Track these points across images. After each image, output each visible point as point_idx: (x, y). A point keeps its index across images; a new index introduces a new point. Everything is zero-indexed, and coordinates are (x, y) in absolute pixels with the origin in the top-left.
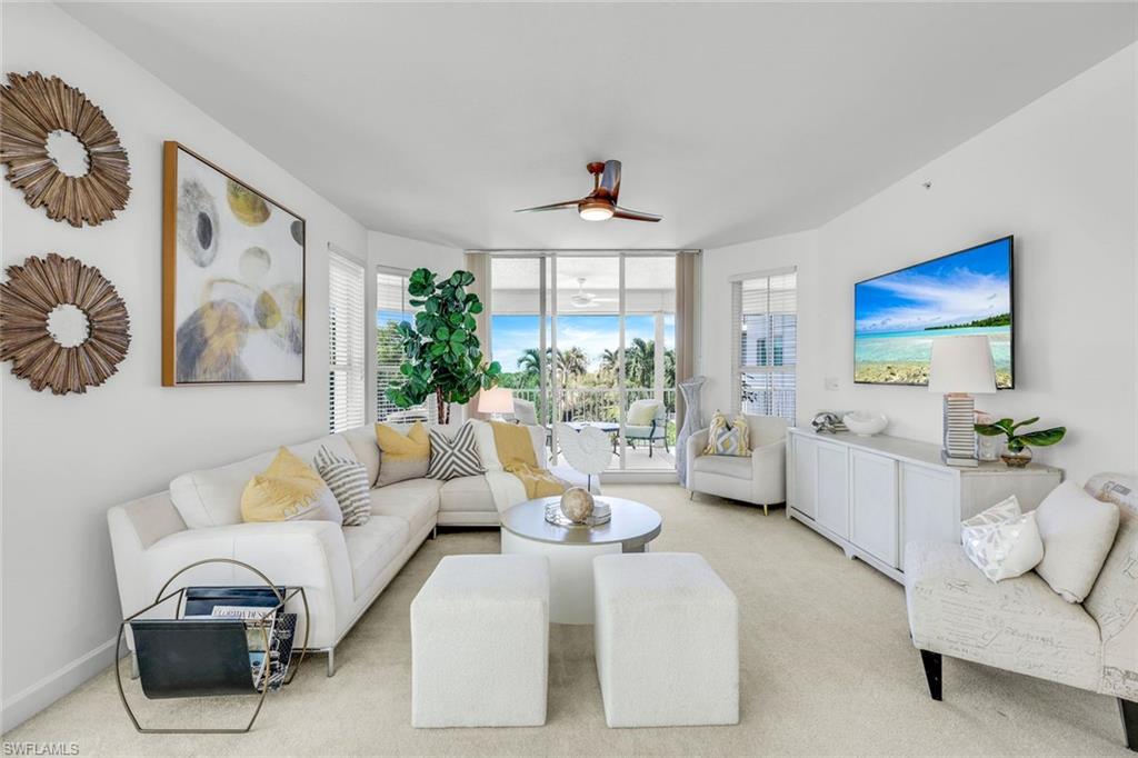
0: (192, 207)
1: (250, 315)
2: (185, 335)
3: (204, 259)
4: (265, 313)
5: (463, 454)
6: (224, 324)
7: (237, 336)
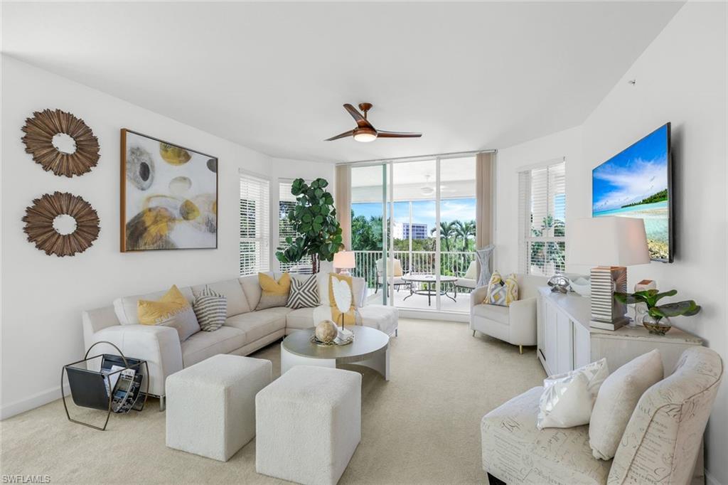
0: (136, 160)
1: (176, 213)
2: (132, 226)
3: (144, 186)
4: (187, 211)
5: (305, 294)
6: (158, 219)
7: (167, 225)
